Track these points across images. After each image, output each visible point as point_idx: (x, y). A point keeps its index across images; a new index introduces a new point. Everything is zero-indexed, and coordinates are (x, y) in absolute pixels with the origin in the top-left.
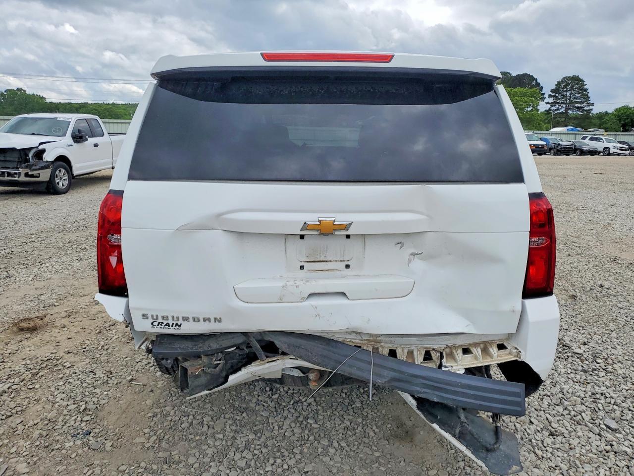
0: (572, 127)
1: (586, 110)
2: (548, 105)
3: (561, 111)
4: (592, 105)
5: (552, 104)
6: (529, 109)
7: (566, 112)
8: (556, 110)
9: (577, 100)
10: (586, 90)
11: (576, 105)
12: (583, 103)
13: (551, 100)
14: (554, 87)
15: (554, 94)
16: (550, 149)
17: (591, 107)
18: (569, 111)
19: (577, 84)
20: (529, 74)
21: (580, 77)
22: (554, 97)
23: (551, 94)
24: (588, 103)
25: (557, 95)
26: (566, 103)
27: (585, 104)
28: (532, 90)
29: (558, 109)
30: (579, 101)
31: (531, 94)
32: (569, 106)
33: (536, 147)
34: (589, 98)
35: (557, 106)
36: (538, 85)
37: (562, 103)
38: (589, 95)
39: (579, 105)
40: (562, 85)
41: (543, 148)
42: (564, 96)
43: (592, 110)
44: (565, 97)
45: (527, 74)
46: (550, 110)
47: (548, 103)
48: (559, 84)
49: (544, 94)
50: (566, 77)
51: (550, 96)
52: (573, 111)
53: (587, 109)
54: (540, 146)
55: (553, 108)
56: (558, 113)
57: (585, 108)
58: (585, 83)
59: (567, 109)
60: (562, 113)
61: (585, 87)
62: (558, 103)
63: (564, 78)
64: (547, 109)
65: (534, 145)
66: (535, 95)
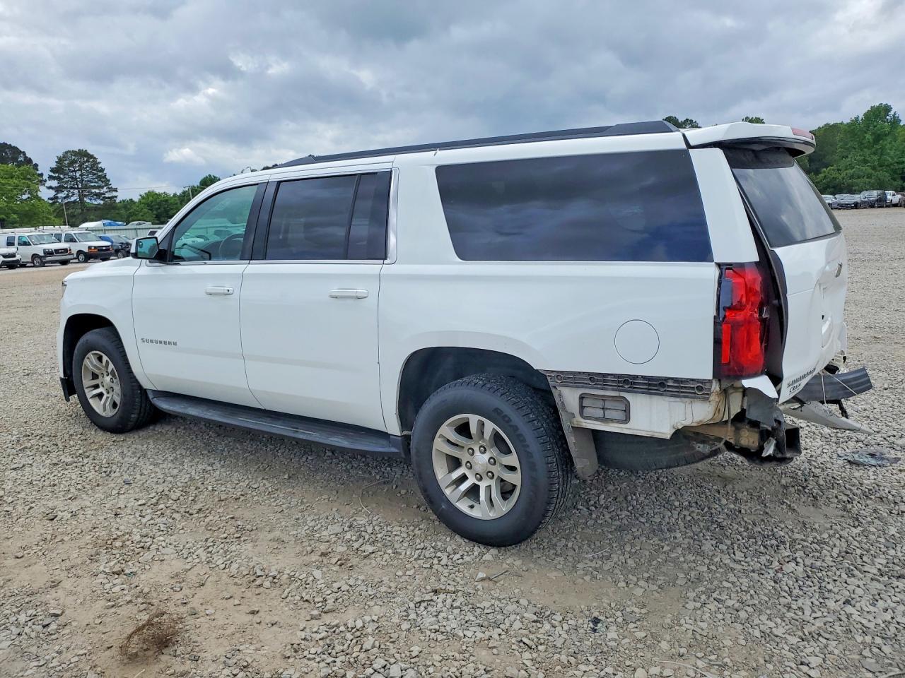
0: (109, 221)
1: (109, 198)
2: (51, 190)
3: (72, 199)
4: (116, 190)
5: (58, 190)
6: (25, 197)
7: (81, 200)
8: (65, 198)
9: (92, 184)
10: (102, 170)
11: (93, 191)
12: (102, 187)
13: (55, 183)
14: (54, 165)
15: (57, 175)
16: (117, 251)
17: (114, 194)
18: (85, 199)
19: (88, 161)
20: (10, 145)
21: (88, 151)
22: (58, 179)
23: (52, 174)
24: (109, 188)
25: (62, 176)
26: (78, 188)
27: (105, 189)
28: (22, 168)
29: (67, 197)
30: (96, 185)
31: (22, 174)
32: (82, 191)
33: (98, 250)
34: (109, 181)
35: (66, 192)
36: (29, 161)
37: (71, 188)
38: (108, 177)
39: (97, 191)
40: (66, 162)
41: (109, 250)
42: (72, 177)
43: (116, 197)
44: (74, 178)
45: (6, 144)
46: (55, 198)
47: (50, 188)
48: (60, 161)
49: (41, 175)
50: (69, 151)
51: (51, 178)
52: (91, 200)
53: (110, 196)
54: (104, 248)
55: (60, 195)
56: (69, 202)
57: (107, 195)
58: (98, 161)
59: (81, 196)
60: (75, 202)
61: (99, 166)
62: (67, 188)
63: (67, 153)
64: (52, 196)
65: (95, 247)
66: (29, 177)
